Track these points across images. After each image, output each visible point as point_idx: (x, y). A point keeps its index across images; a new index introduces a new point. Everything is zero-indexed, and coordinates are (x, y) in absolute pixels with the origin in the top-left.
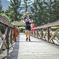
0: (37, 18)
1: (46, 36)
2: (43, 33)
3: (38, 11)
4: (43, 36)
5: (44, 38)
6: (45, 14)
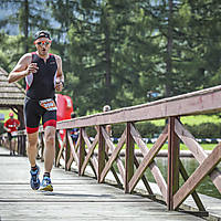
0: (90, 61)
1: (156, 168)
2: (137, 151)
3: (95, 20)
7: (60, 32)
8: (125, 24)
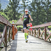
0: (35, 18)
1: (43, 35)
2: (40, 32)
3: (36, 11)
4: (41, 35)
5: (41, 37)
6: (43, 13)
7: (30, 13)
8: (40, 12)
